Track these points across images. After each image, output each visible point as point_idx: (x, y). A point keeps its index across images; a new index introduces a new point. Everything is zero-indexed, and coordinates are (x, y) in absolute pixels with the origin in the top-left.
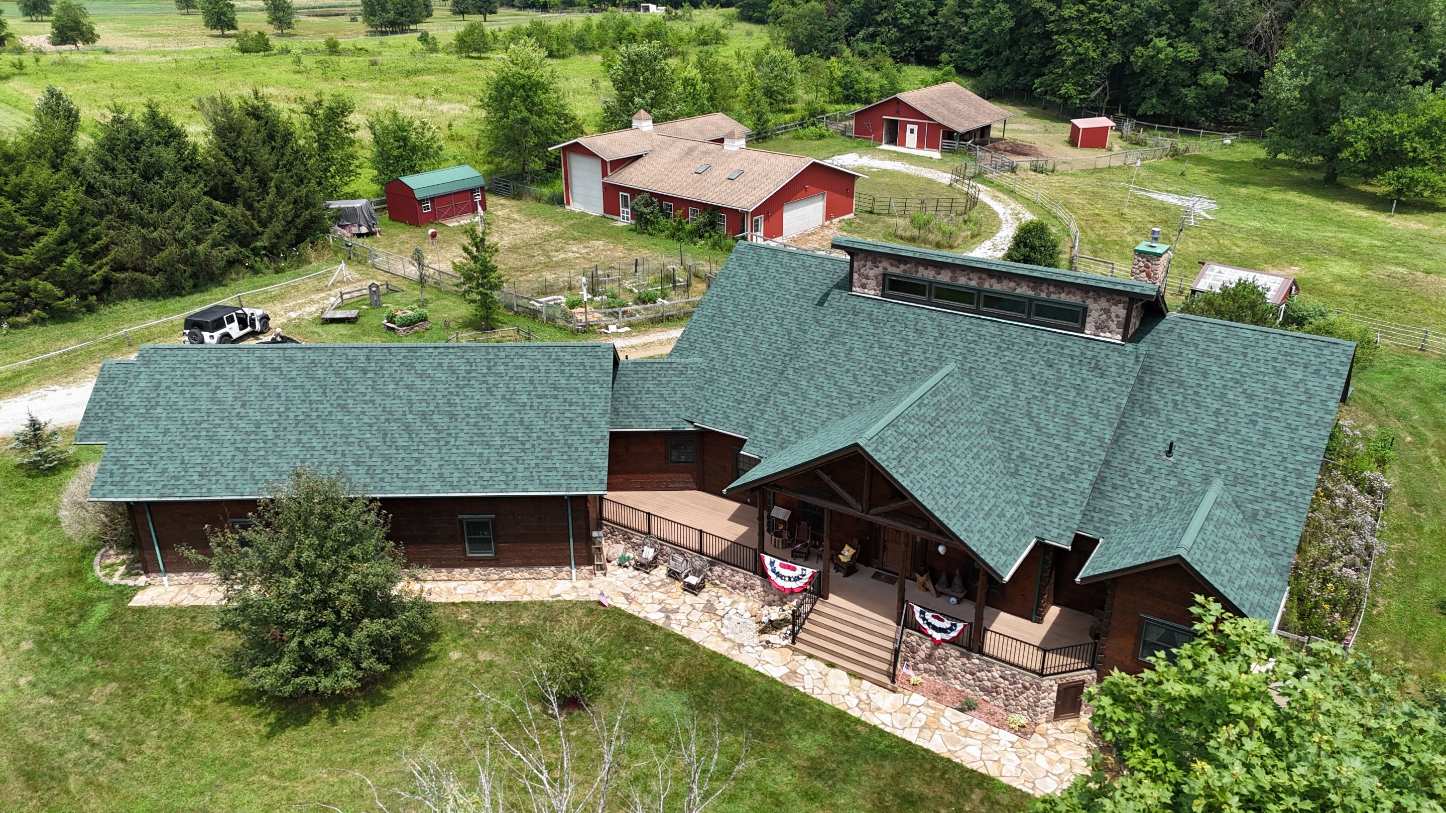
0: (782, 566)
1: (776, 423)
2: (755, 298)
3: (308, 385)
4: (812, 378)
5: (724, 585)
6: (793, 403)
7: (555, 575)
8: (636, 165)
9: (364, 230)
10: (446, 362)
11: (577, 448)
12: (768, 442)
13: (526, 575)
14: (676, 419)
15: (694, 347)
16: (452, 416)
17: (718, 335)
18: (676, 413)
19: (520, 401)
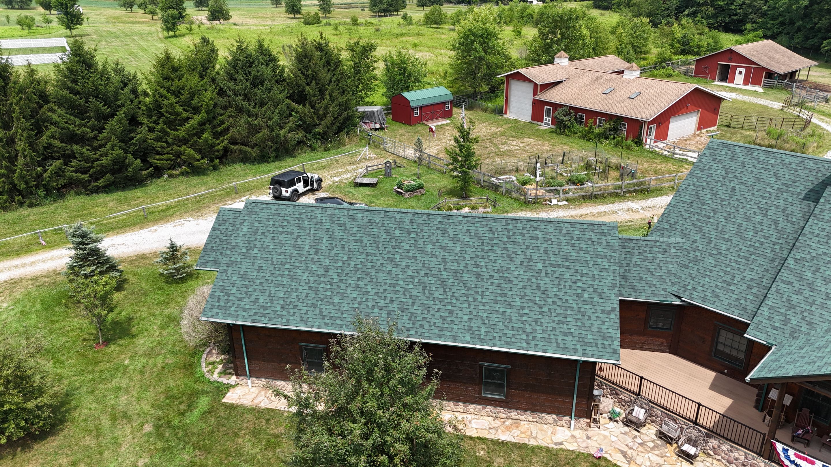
0: (796, 455)
1: (783, 311)
2: (733, 189)
3: (365, 240)
4: (818, 270)
5: (719, 457)
6: (798, 292)
7: (555, 422)
8: (557, 88)
9: (378, 126)
10: (473, 229)
11: (590, 317)
12: (775, 328)
13: (530, 418)
14: (662, 293)
15: (674, 229)
16: (479, 276)
17: (698, 220)
18: (663, 287)
19: (536, 268)
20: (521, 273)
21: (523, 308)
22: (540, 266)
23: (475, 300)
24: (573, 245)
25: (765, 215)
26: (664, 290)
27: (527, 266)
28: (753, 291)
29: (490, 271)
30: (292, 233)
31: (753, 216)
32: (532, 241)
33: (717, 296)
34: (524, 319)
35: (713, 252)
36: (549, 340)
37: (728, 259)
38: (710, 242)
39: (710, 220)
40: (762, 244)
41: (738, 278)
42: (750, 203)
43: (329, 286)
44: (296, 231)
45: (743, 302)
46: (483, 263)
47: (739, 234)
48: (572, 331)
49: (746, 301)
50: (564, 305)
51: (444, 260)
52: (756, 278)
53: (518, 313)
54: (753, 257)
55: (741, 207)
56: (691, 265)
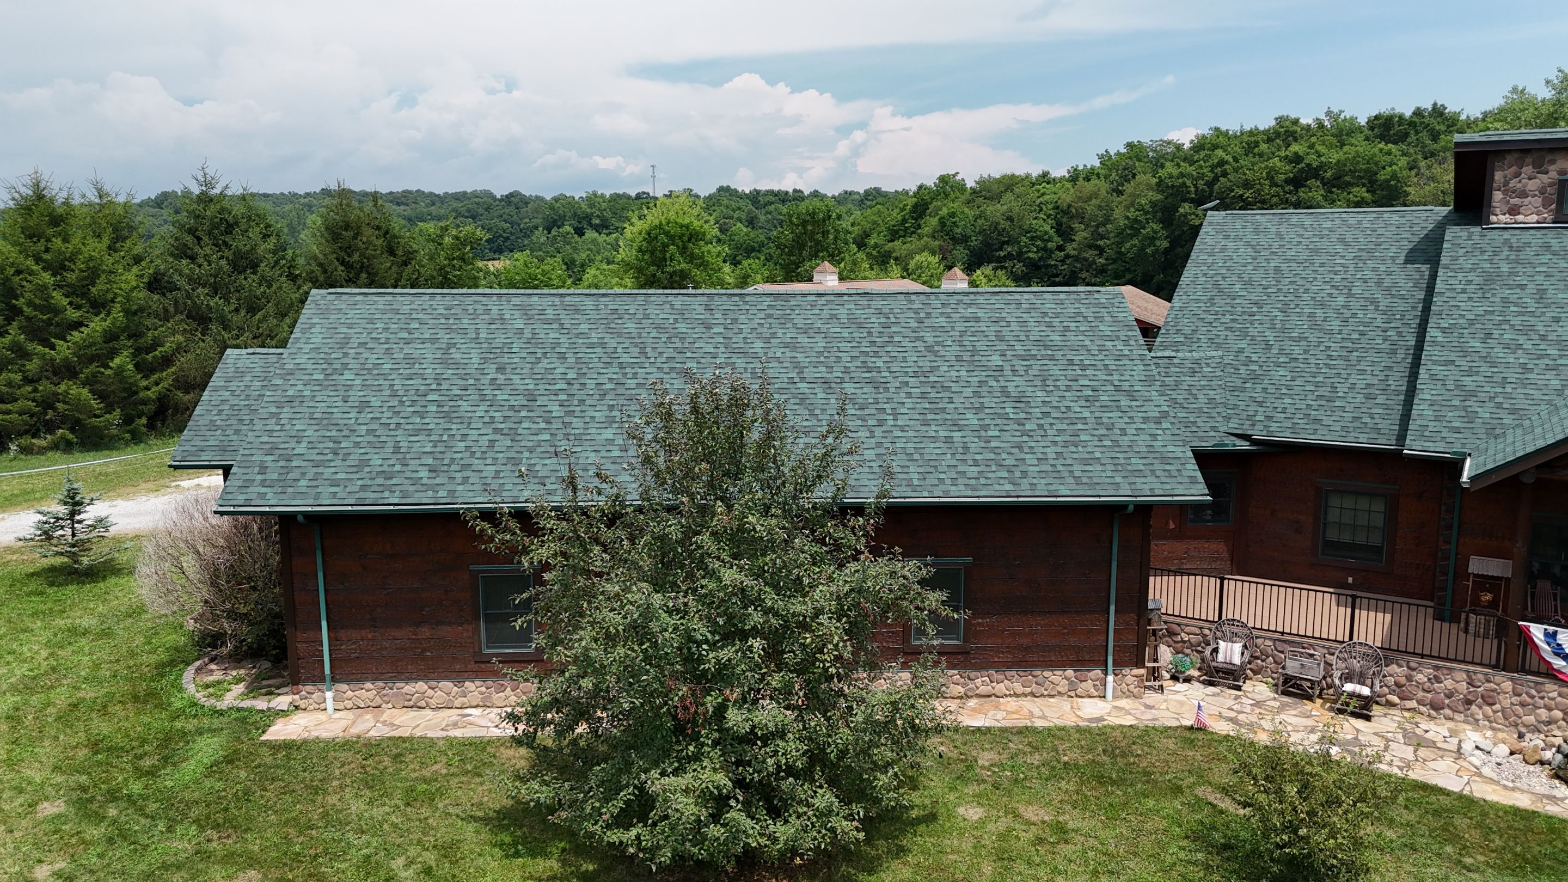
2: (1278, 270)
5: (1412, 704)
7: (1072, 686)
11: (1123, 430)
14: (1212, 434)
15: (1195, 340)
16: (876, 385)
17: (1233, 320)
18: (1209, 425)
19: (989, 363)
20: (963, 373)
21: (986, 428)
22: (996, 360)
23: (881, 423)
24: (1049, 325)
25: (1350, 295)
26: (1214, 428)
27: (971, 363)
28: (1377, 401)
29: (897, 374)
30: (434, 341)
31: (1328, 299)
32: (968, 324)
33: (1316, 421)
34: (993, 444)
35: (1281, 360)
36: (1055, 475)
37: (1313, 365)
38: (1268, 347)
39: (1256, 318)
40: (1362, 334)
41: (1342, 389)
42: (1315, 283)
43: (543, 425)
44: (444, 337)
45: (1367, 419)
46: (880, 364)
47: (1314, 326)
48: (1098, 455)
49: (1372, 418)
50: (1065, 415)
51: (796, 365)
52: (1376, 382)
53: (979, 437)
54: (1355, 354)
55: (1301, 291)
56: (1247, 385)
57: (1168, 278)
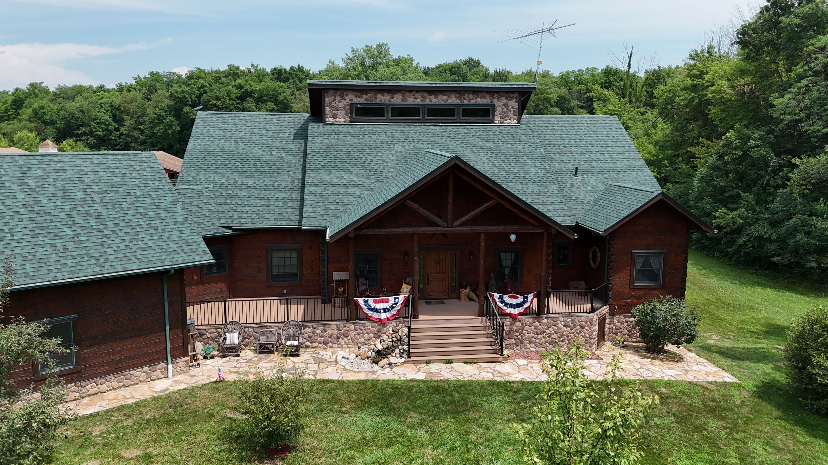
57: (182, 147)
